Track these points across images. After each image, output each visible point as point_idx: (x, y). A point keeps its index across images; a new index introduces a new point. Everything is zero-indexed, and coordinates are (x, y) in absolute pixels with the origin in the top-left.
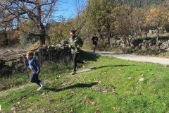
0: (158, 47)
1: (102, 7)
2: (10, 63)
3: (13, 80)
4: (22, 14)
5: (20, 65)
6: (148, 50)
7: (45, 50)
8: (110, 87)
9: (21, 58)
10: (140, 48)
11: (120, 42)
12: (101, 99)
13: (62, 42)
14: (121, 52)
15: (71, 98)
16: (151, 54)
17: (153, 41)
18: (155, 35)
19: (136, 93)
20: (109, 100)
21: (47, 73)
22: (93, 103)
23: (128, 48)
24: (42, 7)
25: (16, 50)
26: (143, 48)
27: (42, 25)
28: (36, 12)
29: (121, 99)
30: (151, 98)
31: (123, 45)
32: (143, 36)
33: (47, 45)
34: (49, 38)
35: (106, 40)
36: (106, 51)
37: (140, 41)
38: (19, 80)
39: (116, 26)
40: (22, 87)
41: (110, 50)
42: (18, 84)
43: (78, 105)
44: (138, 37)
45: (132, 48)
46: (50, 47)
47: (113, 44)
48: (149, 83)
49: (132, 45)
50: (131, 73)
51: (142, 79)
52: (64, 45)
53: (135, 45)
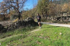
0: (67, 20)
1: (44, 4)
2: (6, 27)
3: (7, 34)
4: (11, 7)
5: (10, 28)
6: (63, 22)
7: (20, 22)
8: (47, 37)
9: (10, 25)
10: (60, 21)
11: (51, 18)
12: (44, 42)
13: (27, 18)
14: (52, 22)
15: (31, 41)
16: (64, 23)
17: (65, 18)
18: (66, 15)
19: (58, 39)
20: (47, 42)
21: (21, 31)
22: (40, 43)
23: (55, 21)
24: (19, 5)
25: (9, 22)
26: (61, 21)
27: (19, 12)
28: (17, 7)
29: (52, 42)
30: (65, 41)
32: (61, 16)
33: (21, 20)
34: (22, 17)
35: (45, 17)
37: (60, 18)
38: (10, 34)
39: (50, 12)
40: (11, 37)
42: (9, 36)
43: (34, 44)
44: (59, 16)
45: (57, 21)
46: (22, 21)
47: (48, 19)
48: (64, 35)
50: (56, 31)
51: (61, 34)
52: (28, 20)
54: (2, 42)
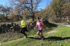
31: (68, 21)
35: (59, 18)
36: (60, 23)
41: (62, 23)
47: (63, 20)
52: (43, 20)
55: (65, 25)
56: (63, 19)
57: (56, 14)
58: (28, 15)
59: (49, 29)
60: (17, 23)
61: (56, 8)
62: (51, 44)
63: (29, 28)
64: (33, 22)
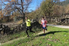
8: (57, 40)
9: (17, 26)
11: (55, 20)
13: (32, 20)
14: (56, 24)
23: (59, 22)
24: (24, 6)
26: (66, 23)
35: (49, 19)
36: (50, 24)
37: (64, 19)
40: (18, 39)
42: (16, 38)
49: (61, 21)
53: (62, 21)
54: (11, 44)
55: (54, 26)
56: (52, 20)
57: (46, 15)
58: (19, 16)
59: (39, 29)
60: (6, 25)
61: (46, 10)
62: (42, 45)
63: (19, 29)
64: (23, 24)
